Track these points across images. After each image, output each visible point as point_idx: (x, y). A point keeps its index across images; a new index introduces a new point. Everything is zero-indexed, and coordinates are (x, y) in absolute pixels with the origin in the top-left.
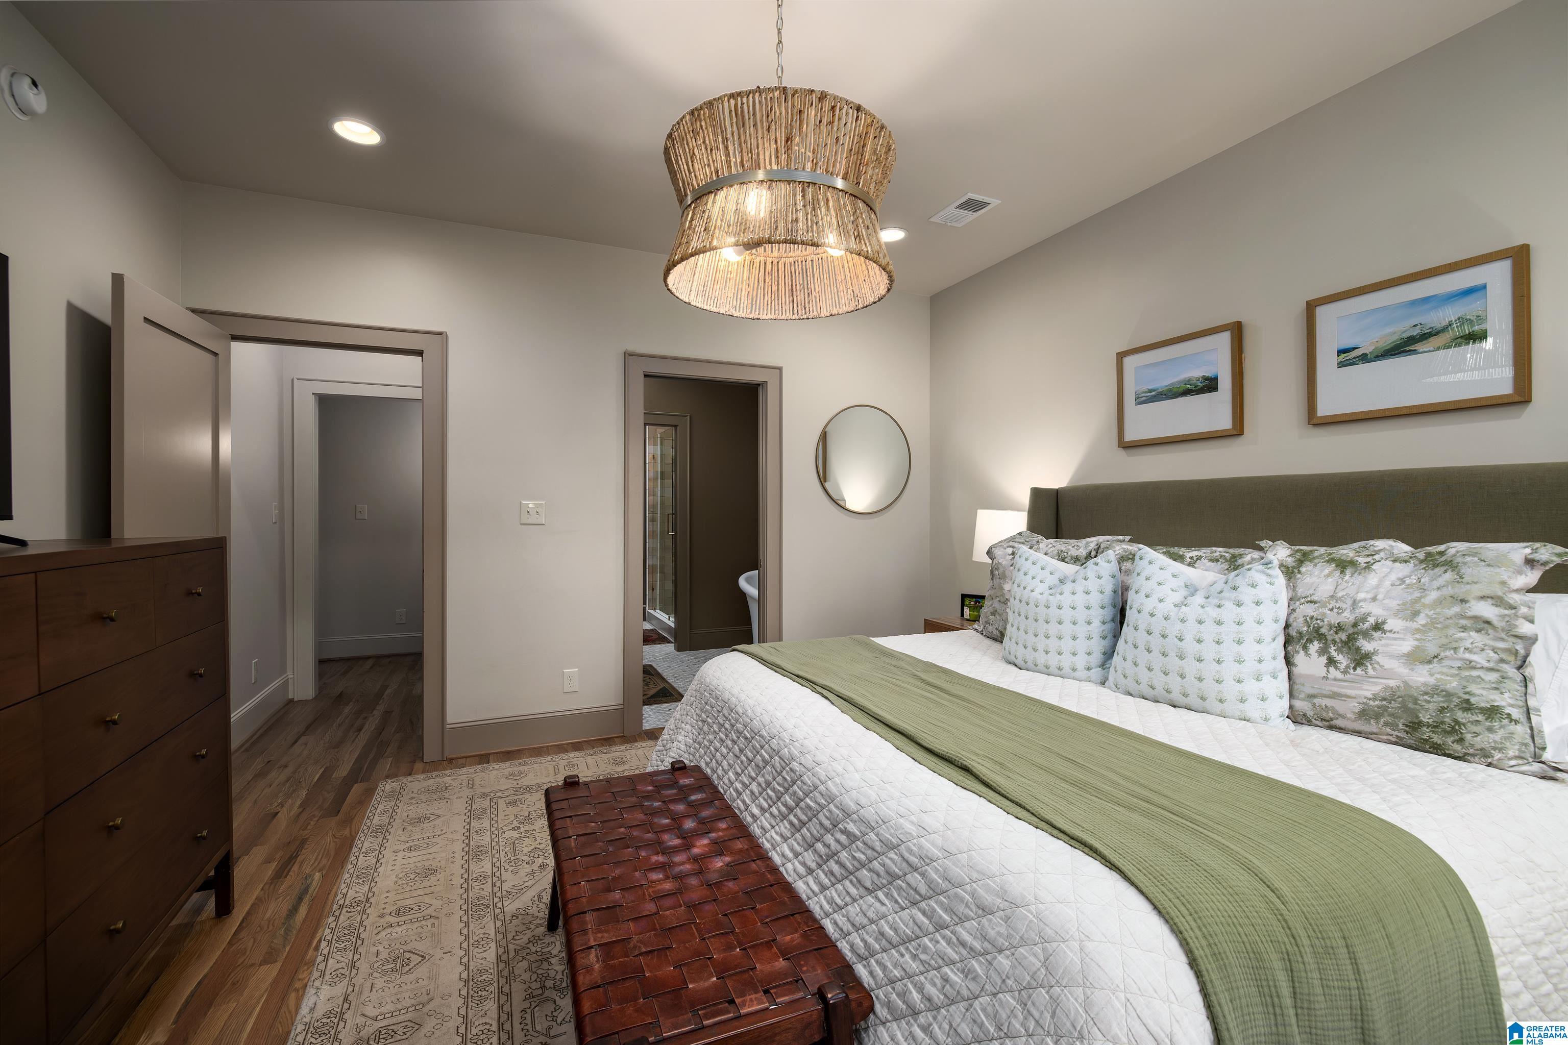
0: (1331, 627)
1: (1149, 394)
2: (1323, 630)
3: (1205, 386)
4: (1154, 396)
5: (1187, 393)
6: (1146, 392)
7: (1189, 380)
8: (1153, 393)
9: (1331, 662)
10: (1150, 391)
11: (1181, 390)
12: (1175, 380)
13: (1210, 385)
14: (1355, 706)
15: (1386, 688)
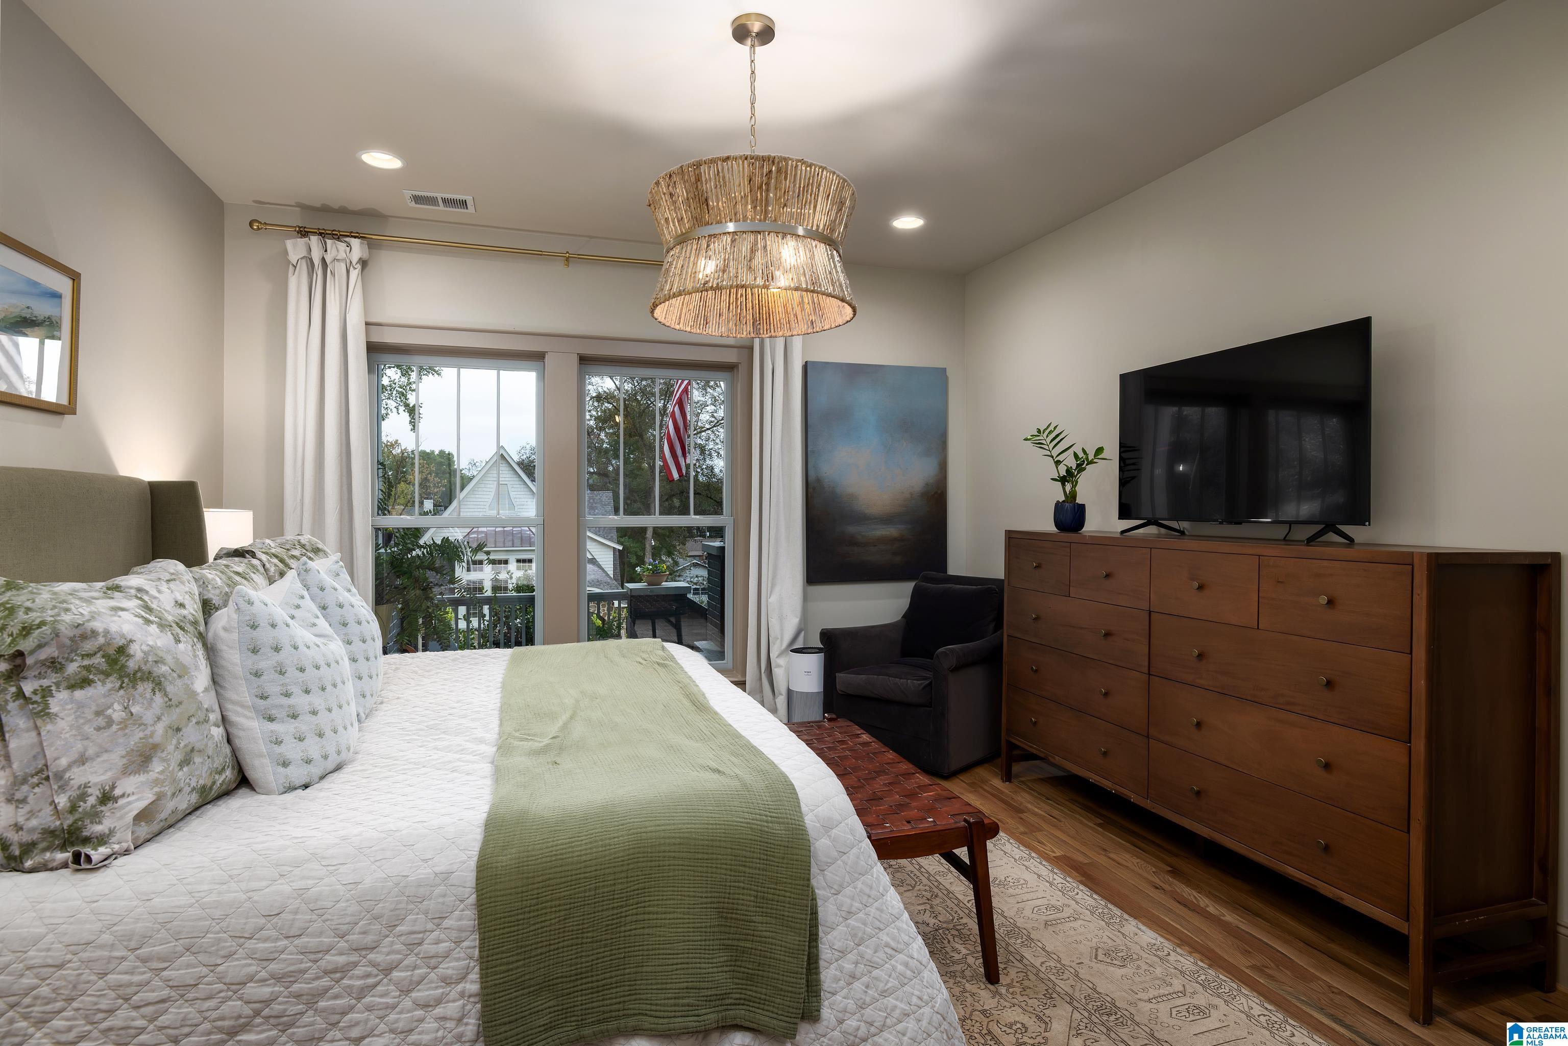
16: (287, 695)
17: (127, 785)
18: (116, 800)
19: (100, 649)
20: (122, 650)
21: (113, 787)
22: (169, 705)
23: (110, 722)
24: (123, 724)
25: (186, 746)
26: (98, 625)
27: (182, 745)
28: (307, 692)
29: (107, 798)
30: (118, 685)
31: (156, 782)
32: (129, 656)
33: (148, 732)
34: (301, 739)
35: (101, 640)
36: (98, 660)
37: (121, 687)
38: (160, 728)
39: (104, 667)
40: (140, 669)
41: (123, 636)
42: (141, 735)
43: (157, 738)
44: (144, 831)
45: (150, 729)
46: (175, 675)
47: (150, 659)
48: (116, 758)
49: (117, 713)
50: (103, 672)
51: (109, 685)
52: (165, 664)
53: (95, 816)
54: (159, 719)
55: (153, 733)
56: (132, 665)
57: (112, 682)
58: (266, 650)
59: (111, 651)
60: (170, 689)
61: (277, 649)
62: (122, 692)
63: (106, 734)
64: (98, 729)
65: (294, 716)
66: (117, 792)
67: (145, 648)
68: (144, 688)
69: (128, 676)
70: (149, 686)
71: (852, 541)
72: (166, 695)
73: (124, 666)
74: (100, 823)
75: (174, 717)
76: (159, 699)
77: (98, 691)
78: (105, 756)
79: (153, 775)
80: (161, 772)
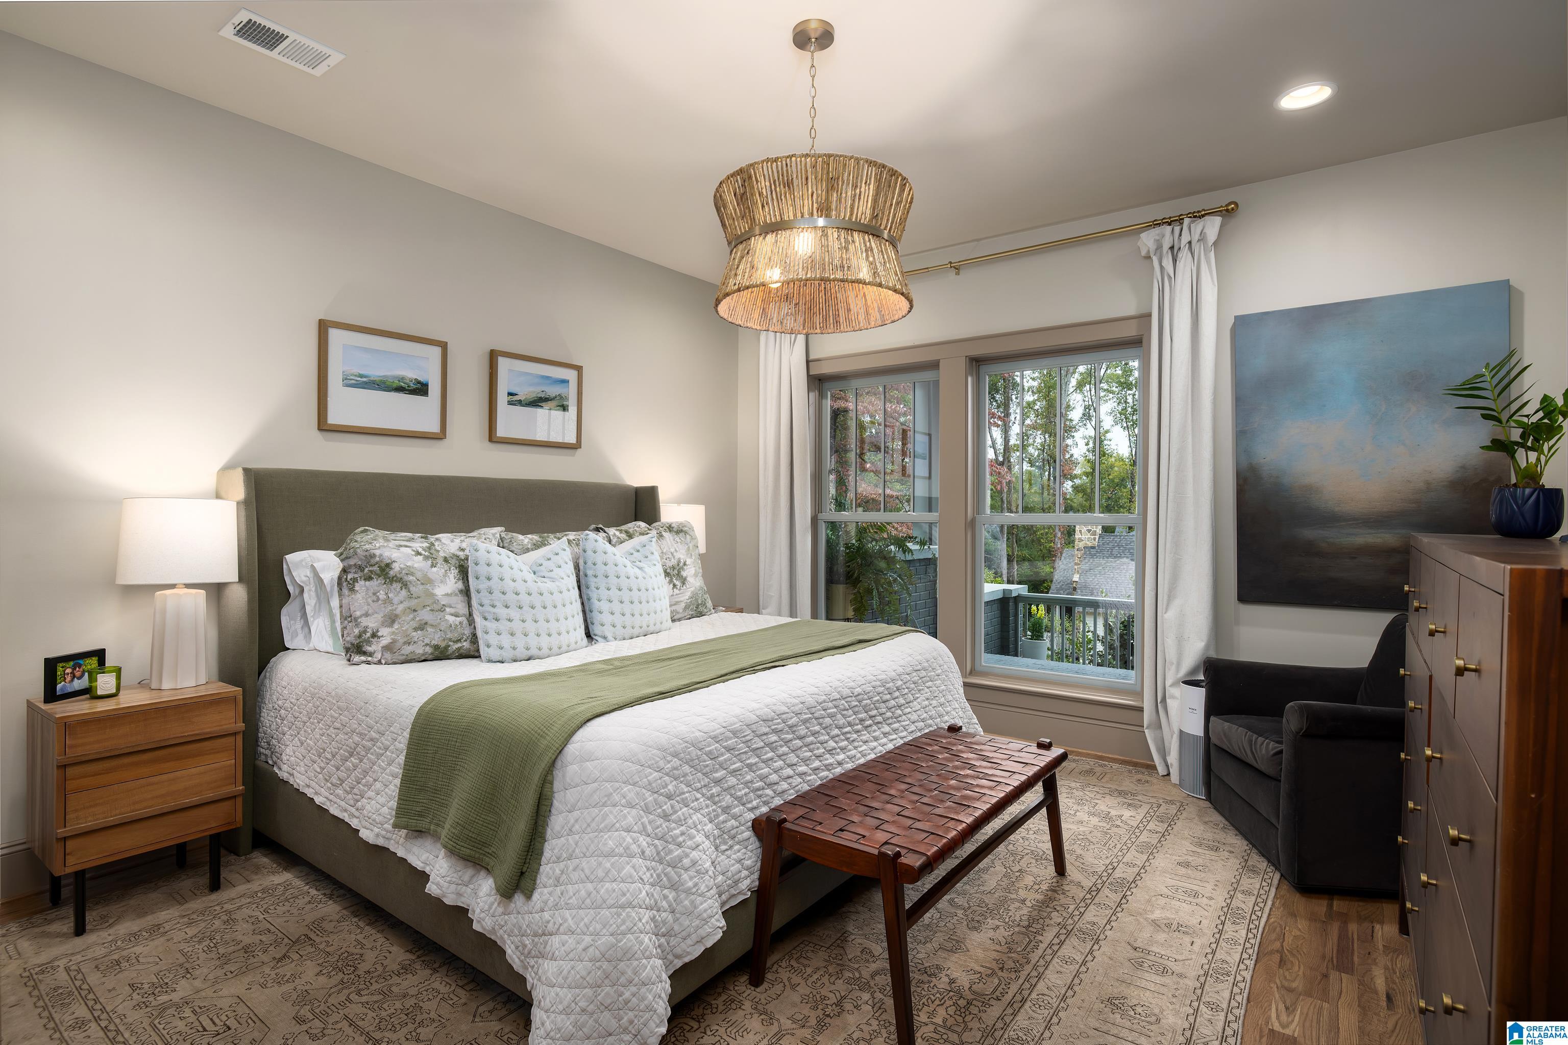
0: (670, 568)
1: (359, 379)
2: (668, 571)
3: (417, 389)
4: (366, 383)
5: (399, 389)
6: (356, 376)
7: (403, 378)
8: (364, 379)
9: (675, 586)
10: (361, 376)
11: (395, 385)
12: (389, 374)
13: (421, 389)
14: (683, 605)
15: (692, 592)
16: (494, 606)
17: (384, 631)
18: (379, 637)
19: (377, 563)
20: (388, 565)
21: (378, 631)
22: (410, 596)
23: (378, 599)
24: (385, 602)
25: (420, 620)
26: (377, 552)
27: (418, 619)
28: (507, 607)
29: (374, 635)
30: (383, 582)
31: (393, 633)
32: (391, 569)
33: (394, 608)
34: (499, 634)
35: (377, 559)
36: (376, 568)
37: (385, 583)
38: (401, 608)
39: (378, 572)
40: (396, 576)
41: (390, 559)
42: (390, 608)
43: (398, 612)
44: (388, 656)
45: (395, 606)
46: (419, 582)
47: (404, 572)
48: (379, 617)
49: (382, 595)
50: (377, 575)
51: (379, 581)
52: (413, 576)
53: (368, 642)
54: (401, 602)
55: (396, 608)
56: (392, 573)
57: (381, 580)
58: (482, 578)
59: (383, 565)
60: (412, 589)
61: (489, 579)
62: (385, 586)
63: (376, 604)
64: (373, 601)
65: (497, 620)
66: (380, 634)
67: (402, 566)
68: (396, 586)
69: (389, 578)
70: (399, 585)
71: (1311, 550)
72: (409, 591)
73: (387, 573)
74: (370, 646)
75: (413, 604)
76: (404, 592)
77: (375, 583)
78: (376, 615)
79: (393, 629)
80: (397, 629)
